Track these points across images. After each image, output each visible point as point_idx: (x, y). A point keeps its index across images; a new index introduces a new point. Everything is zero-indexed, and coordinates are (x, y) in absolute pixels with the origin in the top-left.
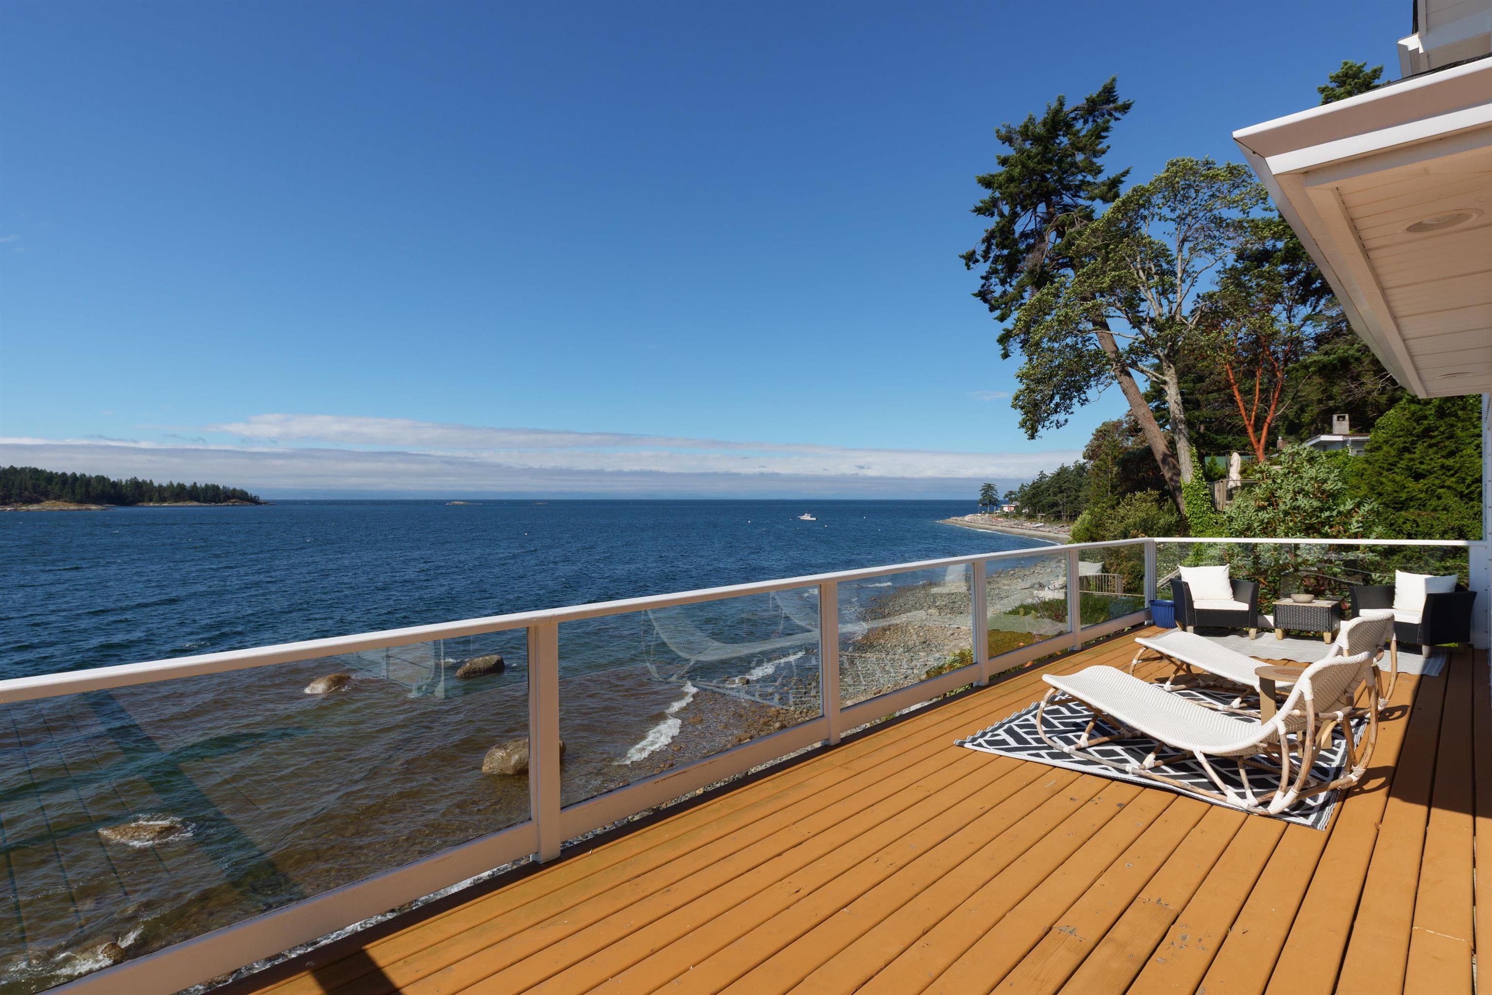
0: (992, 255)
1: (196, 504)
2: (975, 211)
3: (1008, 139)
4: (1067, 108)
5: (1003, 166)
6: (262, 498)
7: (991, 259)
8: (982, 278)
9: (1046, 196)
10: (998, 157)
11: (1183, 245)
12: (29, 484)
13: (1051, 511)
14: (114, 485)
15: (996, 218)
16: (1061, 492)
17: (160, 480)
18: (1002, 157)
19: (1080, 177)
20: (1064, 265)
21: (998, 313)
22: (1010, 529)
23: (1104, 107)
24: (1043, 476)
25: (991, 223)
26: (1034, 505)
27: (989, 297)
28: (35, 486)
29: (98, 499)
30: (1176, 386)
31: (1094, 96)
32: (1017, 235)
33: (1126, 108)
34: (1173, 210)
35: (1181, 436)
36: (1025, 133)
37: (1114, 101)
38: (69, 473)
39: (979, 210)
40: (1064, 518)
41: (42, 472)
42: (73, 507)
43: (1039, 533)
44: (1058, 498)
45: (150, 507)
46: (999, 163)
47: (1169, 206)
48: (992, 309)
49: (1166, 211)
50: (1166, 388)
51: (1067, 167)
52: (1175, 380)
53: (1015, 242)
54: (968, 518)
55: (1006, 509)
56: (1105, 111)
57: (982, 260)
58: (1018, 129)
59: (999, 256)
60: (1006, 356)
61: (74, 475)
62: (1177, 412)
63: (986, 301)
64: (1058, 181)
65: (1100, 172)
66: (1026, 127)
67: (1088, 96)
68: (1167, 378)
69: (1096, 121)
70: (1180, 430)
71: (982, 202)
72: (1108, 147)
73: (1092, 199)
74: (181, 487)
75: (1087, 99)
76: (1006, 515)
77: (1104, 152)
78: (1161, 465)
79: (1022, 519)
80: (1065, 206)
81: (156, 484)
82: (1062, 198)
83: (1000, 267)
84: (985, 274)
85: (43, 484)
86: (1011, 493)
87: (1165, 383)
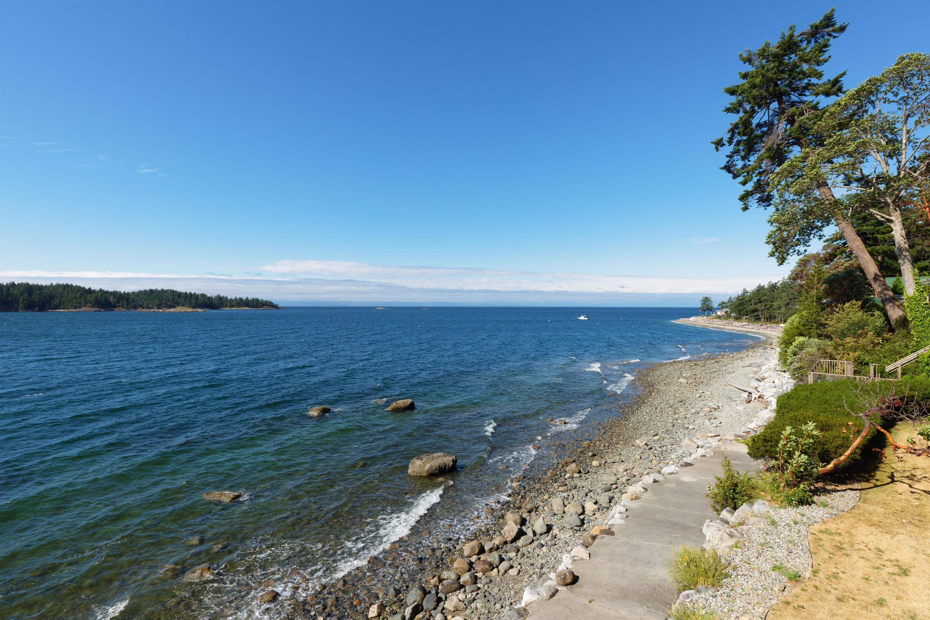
0: (735, 140)
1: (248, 308)
2: (725, 111)
3: (749, 60)
4: (796, 34)
5: (744, 79)
6: (280, 305)
7: (734, 144)
8: (727, 156)
9: (778, 96)
10: (740, 74)
11: (907, 119)
12: (170, 298)
13: (753, 315)
14: (209, 298)
15: (741, 114)
16: (760, 302)
17: (231, 296)
18: (743, 72)
19: (806, 81)
20: (794, 144)
21: (741, 179)
22: (723, 327)
23: (825, 30)
24: (745, 292)
25: (735, 118)
26: (740, 311)
27: (732, 169)
28: (173, 299)
29: (202, 306)
30: (901, 224)
31: (818, 23)
32: (754, 126)
33: (842, 29)
34: (896, 95)
35: (906, 260)
36: (763, 54)
37: (833, 25)
38: (188, 292)
39: (728, 110)
40: (763, 320)
41: (176, 292)
42: (190, 310)
43: (744, 329)
44: (758, 306)
45: (227, 310)
46: (741, 77)
47: (893, 92)
48: (735, 176)
49: (890, 96)
50: (892, 225)
51: (796, 74)
52: (900, 219)
53: (752, 131)
54: (692, 319)
55: (719, 313)
56: (825, 33)
57: (727, 144)
58: (756, 52)
59: (741, 141)
60: (746, 209)
61: (191, 293)
62: (902, 243)
63: (729, 171)
64: (789, 85)
65: (822, 75)
66: (764, 50)
67: (812, 24)
68: (892, 218)
69: (817, 42)
70: (905, 256)
71: (731, 104)
72: (830, 57)
73: (817, 95)
74: (241, 299)
75: (811, 26)
76: (719, 317)
77: (826, 61)
78: (872, 283)
79: (731, 320)
80: (793, 102)
81: (229, 298)
82: (790, 97)
83: (741, 148)
84: (729, 154)
85: (176, 298)
86: (723, 303)
87: (891, 221)
